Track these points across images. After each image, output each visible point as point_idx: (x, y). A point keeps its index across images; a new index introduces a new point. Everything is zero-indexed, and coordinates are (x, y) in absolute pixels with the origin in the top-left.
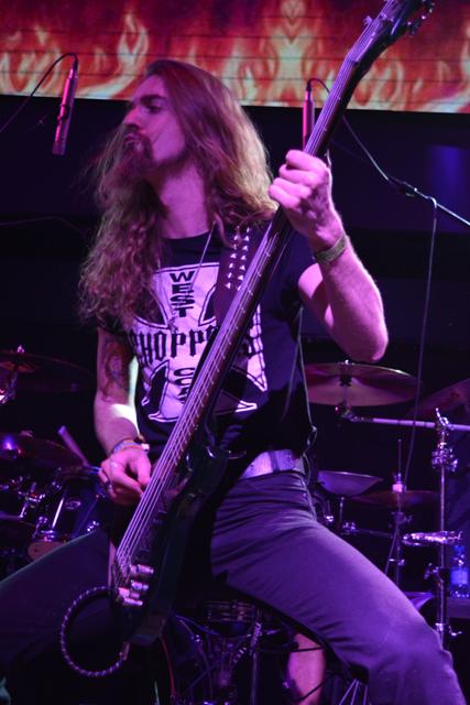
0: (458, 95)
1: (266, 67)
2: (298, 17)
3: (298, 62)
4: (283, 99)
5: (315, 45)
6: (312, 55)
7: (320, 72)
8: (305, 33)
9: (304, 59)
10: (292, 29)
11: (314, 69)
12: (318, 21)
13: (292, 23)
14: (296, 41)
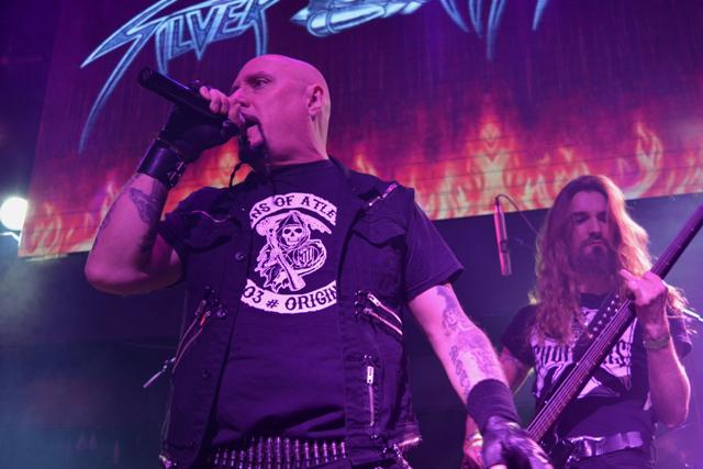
0: (638, 184)
1: (474, 183)
2: (496, 138)
3: (500, 175)
4: (491, 207)
5: (512, 160)
6: (510, 168)
7: (519, 180)
8: (503, 150)
9: (505, 171)
10: (491, 150)
11: (514, 178)
12: (512, 140)
13: (491, 145)
14: (497, 157)
